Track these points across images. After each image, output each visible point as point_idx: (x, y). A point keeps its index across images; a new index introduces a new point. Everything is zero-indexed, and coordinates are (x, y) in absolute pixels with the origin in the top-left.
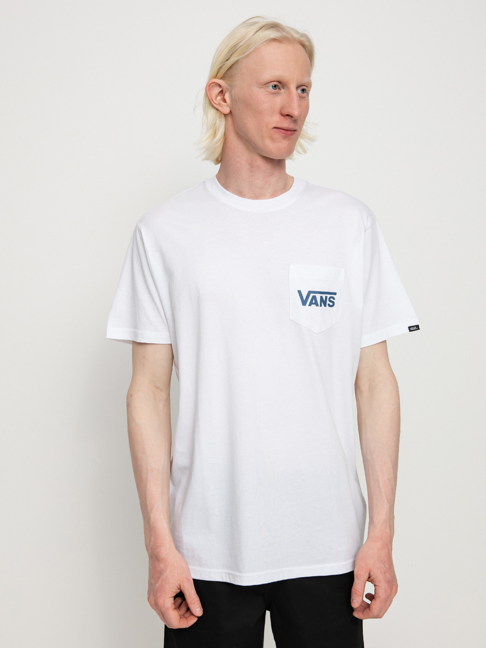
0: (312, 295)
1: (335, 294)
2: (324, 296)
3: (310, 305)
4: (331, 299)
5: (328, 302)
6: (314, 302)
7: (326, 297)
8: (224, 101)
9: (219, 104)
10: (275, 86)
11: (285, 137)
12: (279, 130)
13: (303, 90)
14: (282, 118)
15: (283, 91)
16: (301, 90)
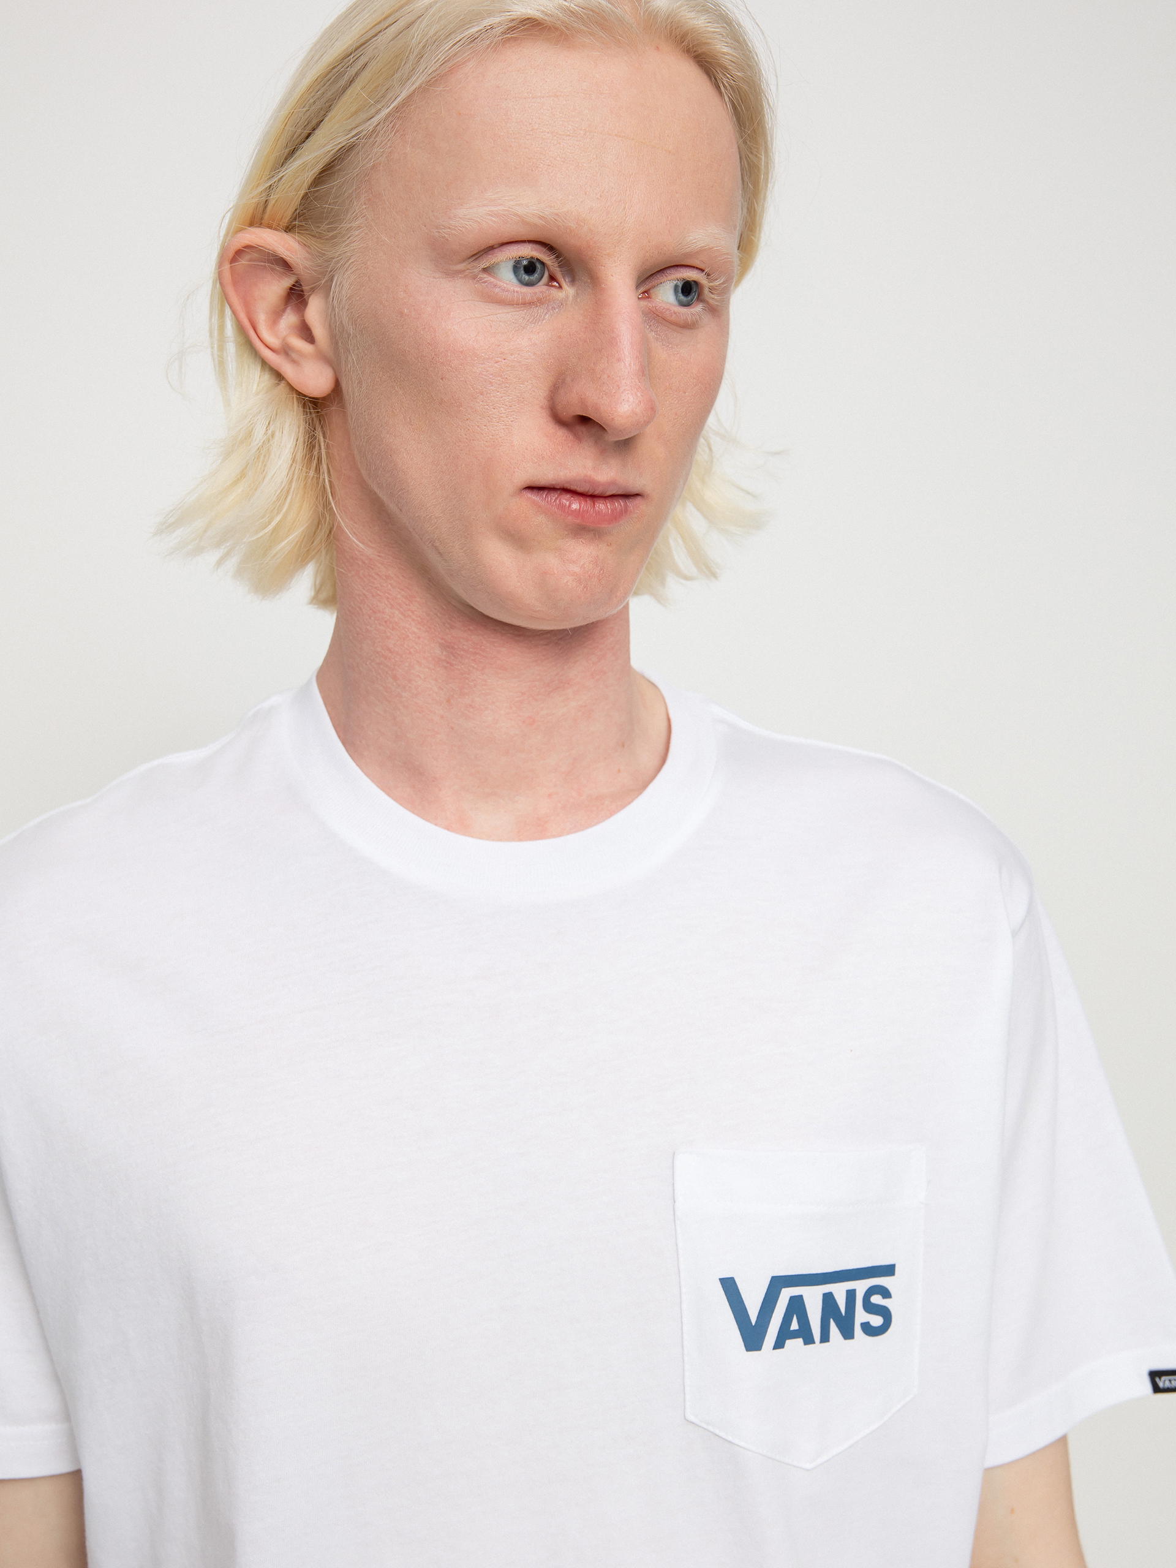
0: (786, 1294)
1: (889, 1270)
2: (839, 1291)
3: (779, 1344)
4: (876, 1299)
5: (861, 1316)
6: (795, 1326)
7: (851, 1295)
8: (305, 332)
9: (286, 351)
10: (531, 268)
11: (582, 530)
12: (553, 496)
13: (688, 289)
14: (561, 434)
15: (568, 290)
16: (676, 286)
